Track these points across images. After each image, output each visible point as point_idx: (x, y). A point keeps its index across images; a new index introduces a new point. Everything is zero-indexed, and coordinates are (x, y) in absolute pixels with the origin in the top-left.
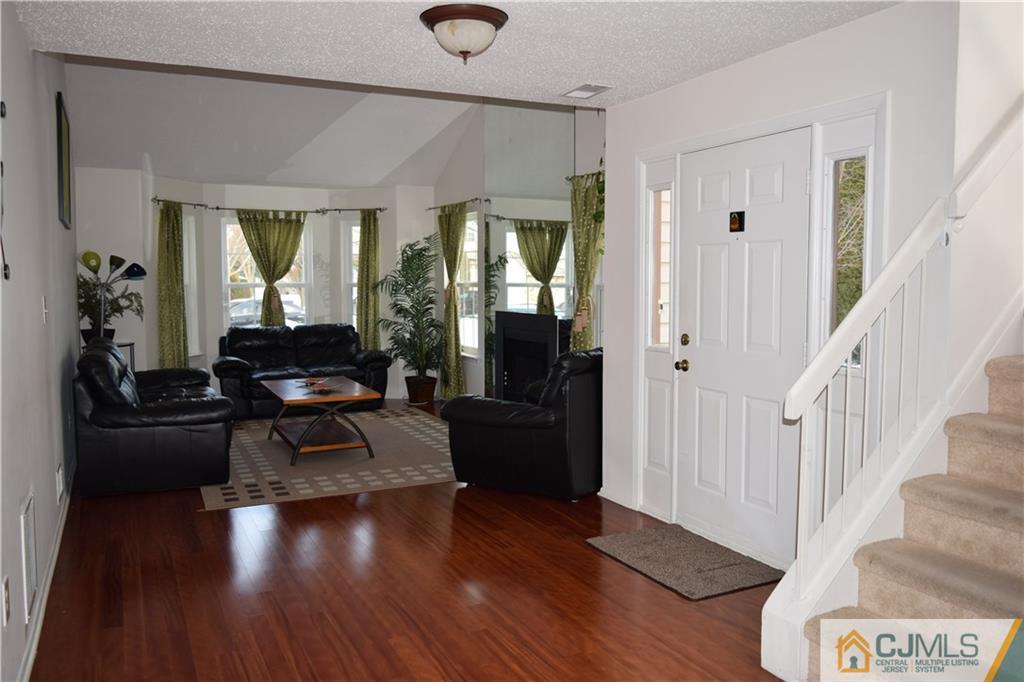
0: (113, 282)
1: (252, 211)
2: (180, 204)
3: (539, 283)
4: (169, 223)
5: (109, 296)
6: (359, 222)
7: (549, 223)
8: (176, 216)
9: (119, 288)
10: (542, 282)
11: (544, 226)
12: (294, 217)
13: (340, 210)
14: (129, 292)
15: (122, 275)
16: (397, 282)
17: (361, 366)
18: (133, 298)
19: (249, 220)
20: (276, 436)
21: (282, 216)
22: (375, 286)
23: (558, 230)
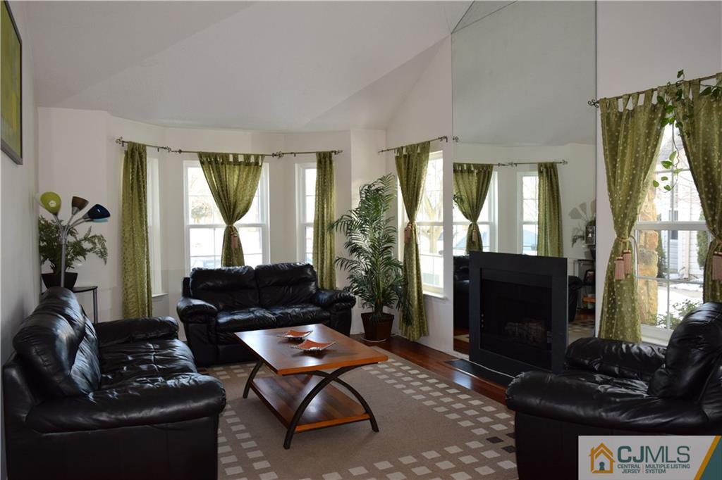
0: (76, 223)
1: (213, 153)
2: (144, 146)
3: (468, 221)
4: (133, 164)
5: (71, 239)
6: (315, 164)
7: (476, 166)
8: (141, 157)
9: (83, 229)
10: (471, 221)
11: (472, 169)
12: (252, 160)
13: (295, 154)
14: (92, 234)
15: (84, 217)
16: (352, 222)
17: (326, 306)
18: (96, 241)
19: (210, 163)
20: (251, 393)
21: (241, 159)
22: (331, 226)
23: (485, 172)
